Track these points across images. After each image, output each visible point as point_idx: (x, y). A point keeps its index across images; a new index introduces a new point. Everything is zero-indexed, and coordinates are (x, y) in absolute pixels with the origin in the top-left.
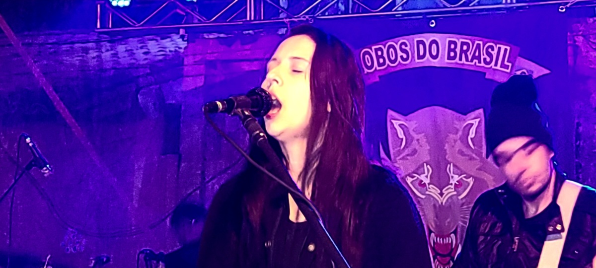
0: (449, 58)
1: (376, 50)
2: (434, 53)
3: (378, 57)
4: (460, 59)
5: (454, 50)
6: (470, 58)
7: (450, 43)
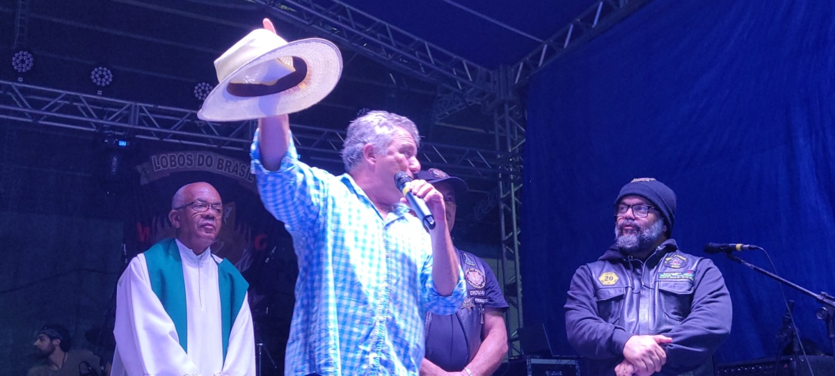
0: (218, 168)
1: (171, 156)
2: (209, 163)
3: (171, 161)
4: (225, 170)
5: (222, 164)
6: (231, 170)
7: (220, 159)
